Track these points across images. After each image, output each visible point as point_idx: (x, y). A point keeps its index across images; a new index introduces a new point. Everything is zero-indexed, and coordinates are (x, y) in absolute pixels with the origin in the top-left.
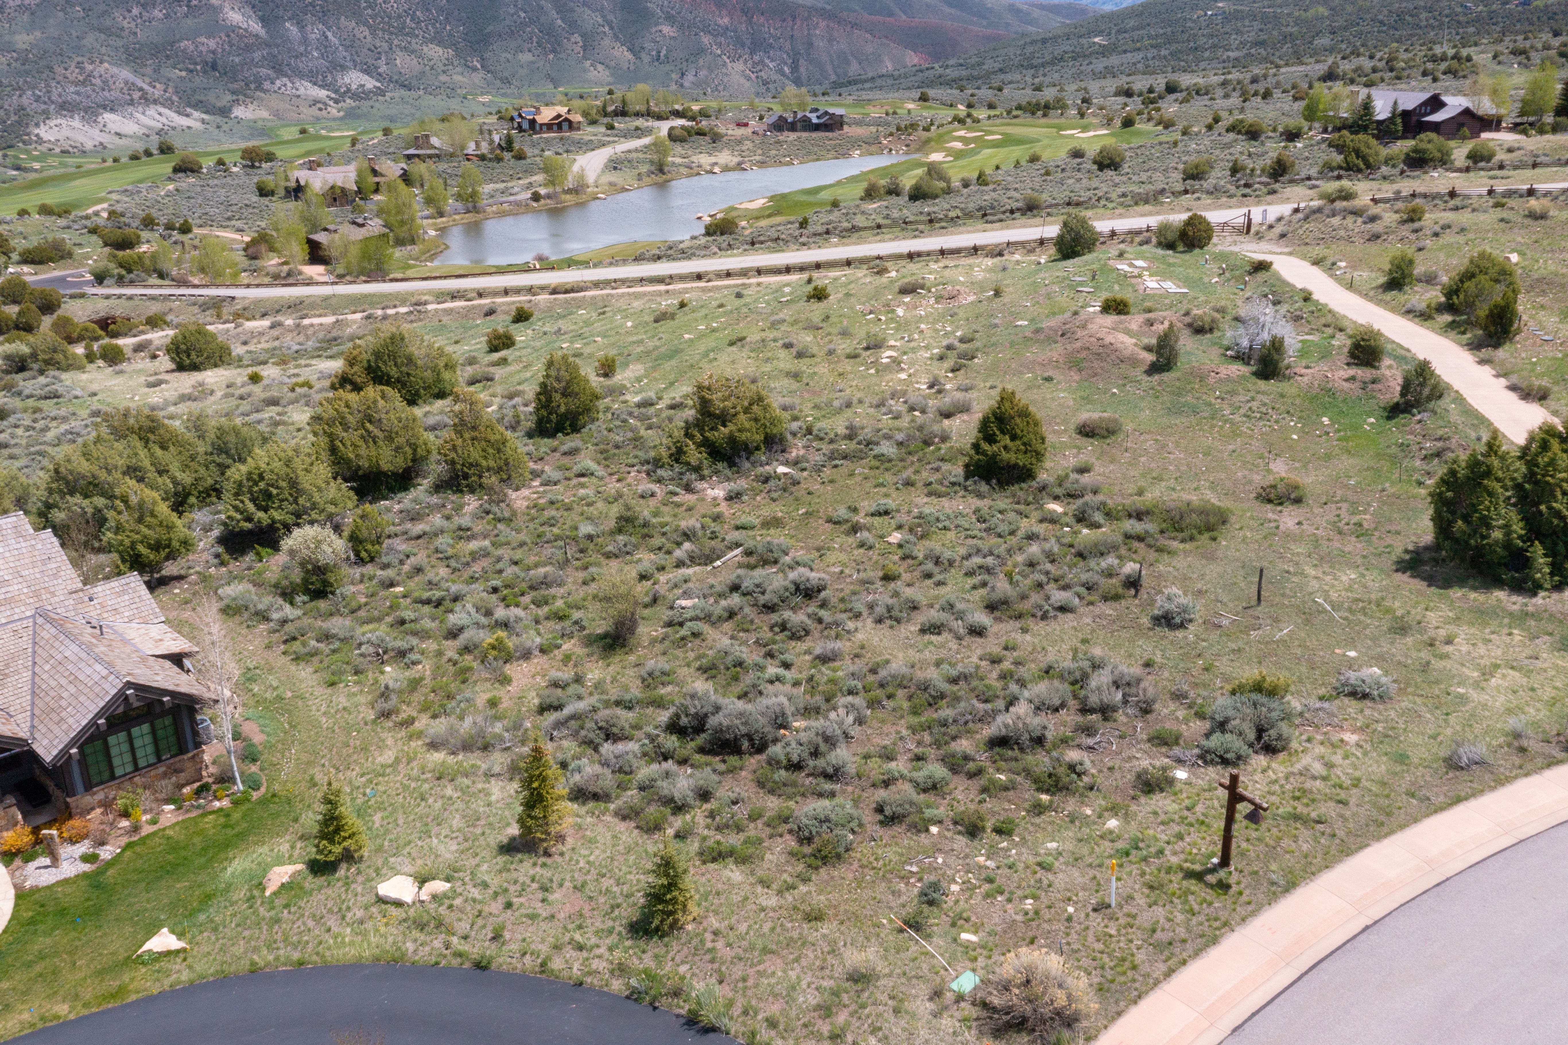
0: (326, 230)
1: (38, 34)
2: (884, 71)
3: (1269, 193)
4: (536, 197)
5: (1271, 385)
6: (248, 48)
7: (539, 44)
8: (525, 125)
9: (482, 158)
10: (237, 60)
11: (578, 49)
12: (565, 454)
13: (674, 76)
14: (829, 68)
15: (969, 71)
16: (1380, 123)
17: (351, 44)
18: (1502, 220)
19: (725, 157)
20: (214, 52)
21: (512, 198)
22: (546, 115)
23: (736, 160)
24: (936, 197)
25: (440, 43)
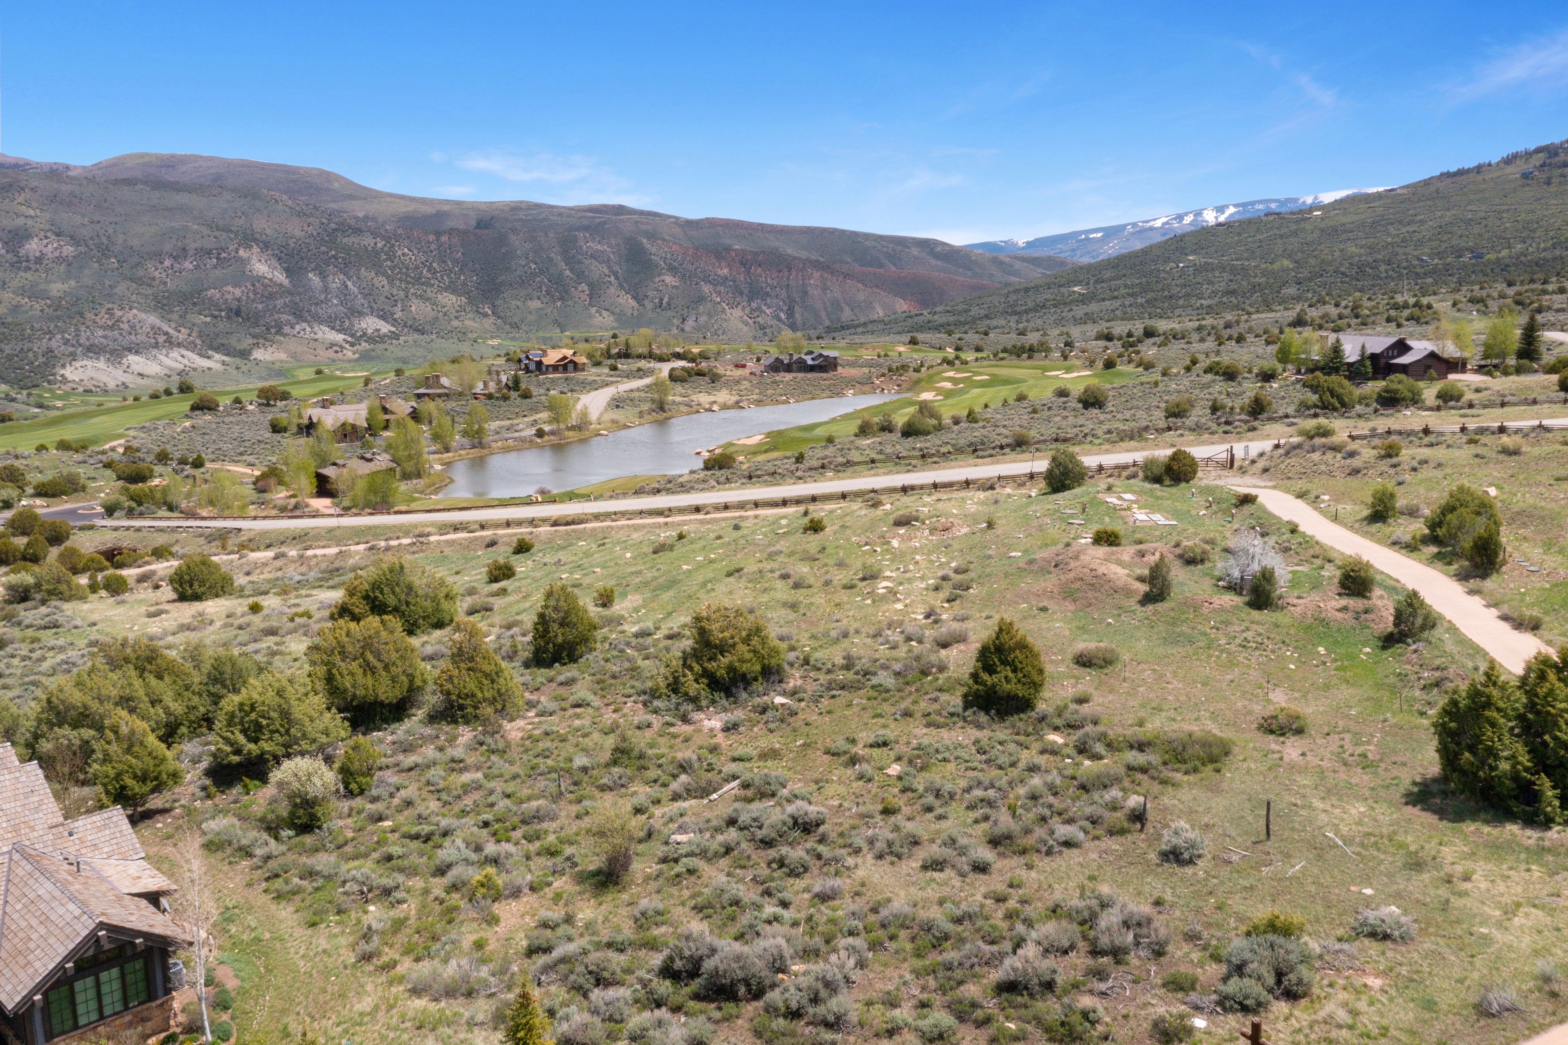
0: (334, 464)
1: (73, 283)
2: (876, 317)
3: (1249, 430)
4: (540, 434)
5: (1264, 615)
6: (271, 296)
7: (548, 293)
8: (532, 367)
9: (490, 397)
10: (260, 307)
11: (584, 297)
12: (561, 684)
13: (675, 321)
14: (823, 314)
15: (956, 318)
16: (1350, 365)
17: (369, 293)
18: (1477, 456)
19: (724, 396)
20: (239, 300)
21: (516, 435)
22: (552, 357)
23: (735, 398)
24: (928, 433)
25: (454, 291)
